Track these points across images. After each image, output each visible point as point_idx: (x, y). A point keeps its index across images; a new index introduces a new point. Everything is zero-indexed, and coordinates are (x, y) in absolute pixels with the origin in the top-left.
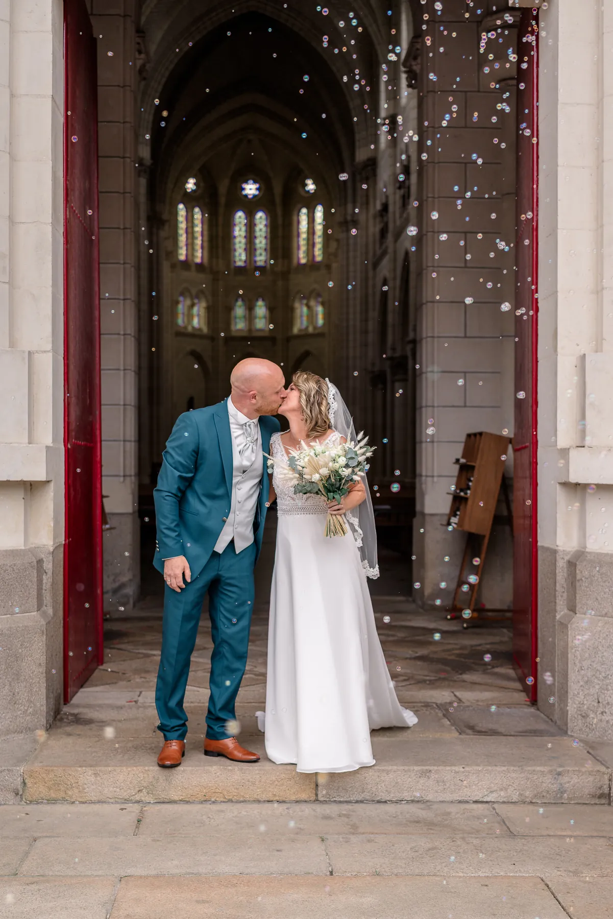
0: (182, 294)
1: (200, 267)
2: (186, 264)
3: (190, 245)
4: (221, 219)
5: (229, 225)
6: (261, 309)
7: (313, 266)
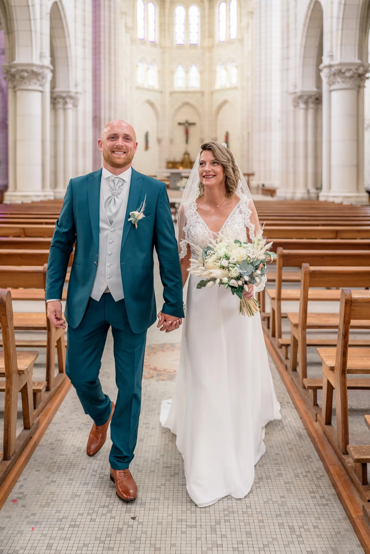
0: (140, 61)
1: (153, 44)
2: (143, 41)
3: (146, 28)
4: (167, 11)
5: (172, 15)
6: (194, 72)
7: (230, 42)
